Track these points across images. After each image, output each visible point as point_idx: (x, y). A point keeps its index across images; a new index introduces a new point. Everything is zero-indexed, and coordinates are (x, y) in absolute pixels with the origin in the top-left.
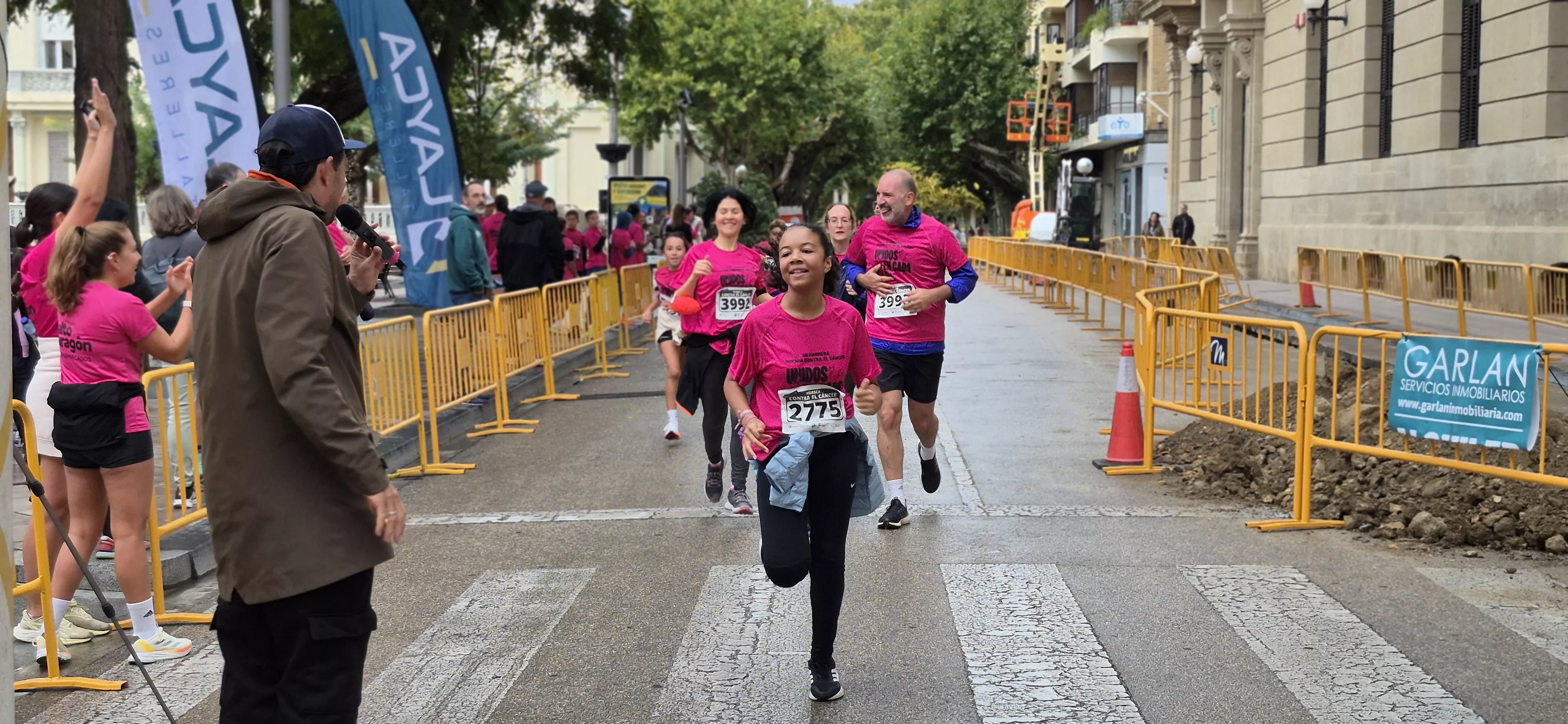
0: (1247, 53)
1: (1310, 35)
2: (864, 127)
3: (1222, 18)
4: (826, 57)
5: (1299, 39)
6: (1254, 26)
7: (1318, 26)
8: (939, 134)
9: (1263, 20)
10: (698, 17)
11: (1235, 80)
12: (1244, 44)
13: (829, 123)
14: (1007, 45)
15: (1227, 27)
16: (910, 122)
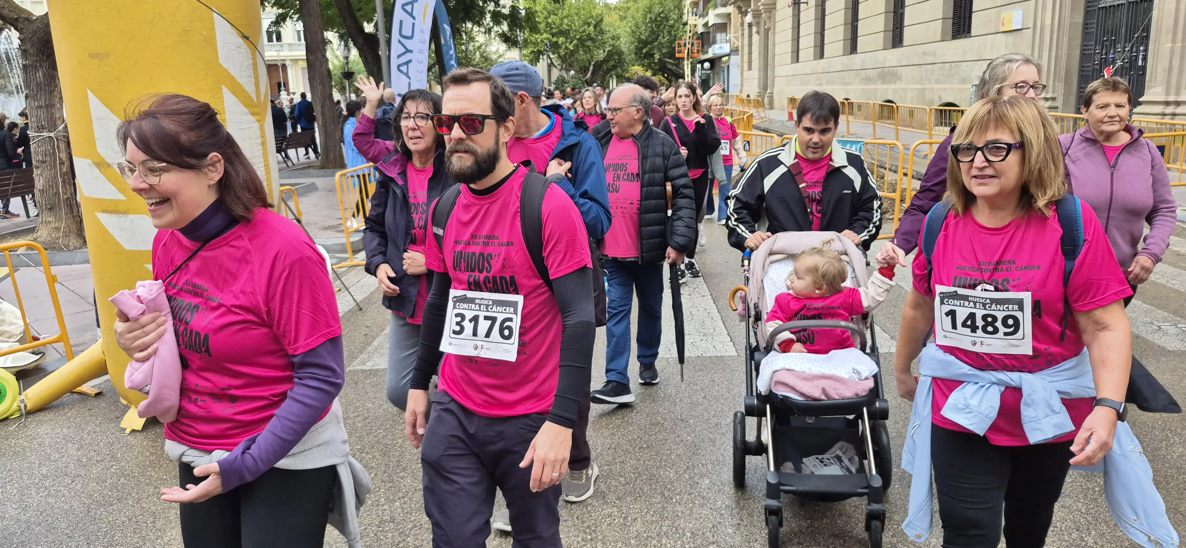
0: (769, 18)
1: (794, 10)
2: (620, 53)
3: (759, 4)
4: (604, 26)
5: (790, 11)
6: (773, 6)
7: (797, 6)
8: (650, 55)
9: (775, 4)
10: (553, 11)
11: (765, 29)
12: (768, 14)
13: (606, 52)
14: (676, 17)
15: (761, 8)
16: (638, 51)
